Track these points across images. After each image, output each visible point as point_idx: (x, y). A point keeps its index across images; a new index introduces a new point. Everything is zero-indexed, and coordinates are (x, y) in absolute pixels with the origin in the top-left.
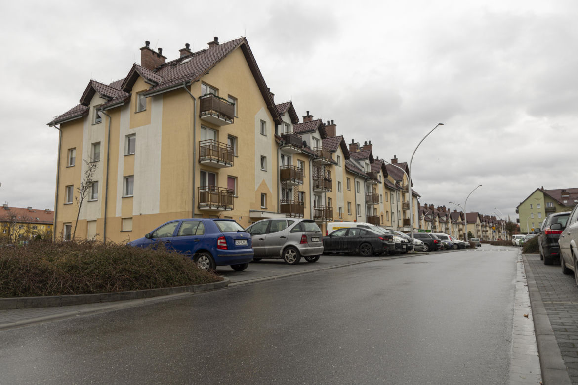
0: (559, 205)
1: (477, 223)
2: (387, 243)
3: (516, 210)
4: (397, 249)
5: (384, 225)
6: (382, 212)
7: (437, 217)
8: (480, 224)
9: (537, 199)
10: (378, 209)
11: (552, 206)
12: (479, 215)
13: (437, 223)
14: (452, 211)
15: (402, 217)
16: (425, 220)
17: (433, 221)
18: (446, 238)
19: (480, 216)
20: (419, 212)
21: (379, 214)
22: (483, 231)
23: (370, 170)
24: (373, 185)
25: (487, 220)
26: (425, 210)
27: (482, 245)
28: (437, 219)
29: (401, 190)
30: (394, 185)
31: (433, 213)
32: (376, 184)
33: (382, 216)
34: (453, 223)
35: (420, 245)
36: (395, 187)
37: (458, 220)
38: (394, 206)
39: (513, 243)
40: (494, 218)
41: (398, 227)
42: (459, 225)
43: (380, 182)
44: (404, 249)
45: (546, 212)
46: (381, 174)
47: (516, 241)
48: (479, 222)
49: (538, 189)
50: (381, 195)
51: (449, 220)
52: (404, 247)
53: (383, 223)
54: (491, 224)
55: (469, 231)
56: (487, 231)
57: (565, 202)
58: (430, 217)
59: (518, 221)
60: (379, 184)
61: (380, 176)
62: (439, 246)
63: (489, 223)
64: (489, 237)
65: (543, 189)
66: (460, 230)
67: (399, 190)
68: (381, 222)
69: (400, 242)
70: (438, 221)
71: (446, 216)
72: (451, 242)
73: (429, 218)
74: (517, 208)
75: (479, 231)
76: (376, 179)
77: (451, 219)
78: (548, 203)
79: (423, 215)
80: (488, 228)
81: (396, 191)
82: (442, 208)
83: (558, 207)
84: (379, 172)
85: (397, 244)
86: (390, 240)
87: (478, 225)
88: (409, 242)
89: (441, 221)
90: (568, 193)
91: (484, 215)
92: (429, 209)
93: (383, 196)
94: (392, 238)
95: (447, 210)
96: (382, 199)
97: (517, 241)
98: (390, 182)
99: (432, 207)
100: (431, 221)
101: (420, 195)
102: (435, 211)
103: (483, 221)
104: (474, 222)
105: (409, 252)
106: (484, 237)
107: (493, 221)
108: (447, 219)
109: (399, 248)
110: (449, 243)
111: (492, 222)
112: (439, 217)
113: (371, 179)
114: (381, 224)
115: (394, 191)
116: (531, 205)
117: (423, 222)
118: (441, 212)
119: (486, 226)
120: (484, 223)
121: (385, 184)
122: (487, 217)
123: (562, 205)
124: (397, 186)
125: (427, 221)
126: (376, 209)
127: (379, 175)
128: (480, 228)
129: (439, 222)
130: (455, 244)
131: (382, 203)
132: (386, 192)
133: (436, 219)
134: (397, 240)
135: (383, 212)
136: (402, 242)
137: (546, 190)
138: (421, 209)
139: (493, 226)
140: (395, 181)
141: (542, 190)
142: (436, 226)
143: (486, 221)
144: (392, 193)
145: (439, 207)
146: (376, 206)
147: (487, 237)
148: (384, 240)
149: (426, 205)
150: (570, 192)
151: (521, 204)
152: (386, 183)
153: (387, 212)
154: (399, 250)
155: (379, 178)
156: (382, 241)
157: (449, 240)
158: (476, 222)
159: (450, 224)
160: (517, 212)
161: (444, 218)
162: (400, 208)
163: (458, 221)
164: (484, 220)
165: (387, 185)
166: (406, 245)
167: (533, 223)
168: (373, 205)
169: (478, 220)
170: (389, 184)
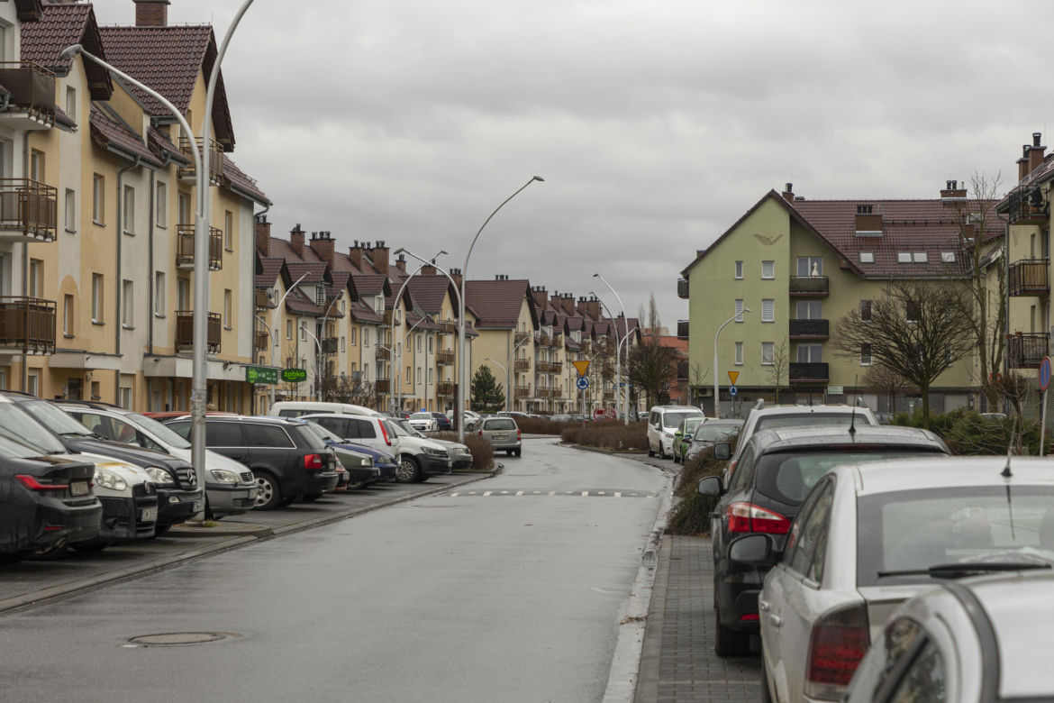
0: (843, 269)
1: (520, 329)
2: (59, 503)
3: (680, 283)
4: (111, 527)
5: (74, 345)
6: (69, 281)
7: (346, 297)
8: (533, 335)
9: (765, 240)
10: (46, 266)
11: (815, 273)
12: (529, 291)
13: (343, 328)
14: (413, 269)
15: (169, 303)
16: (288, 309)
17: (324, 316)
18: (365, 430)
19: (533, 296)
20: (258, 269)
21: (51, 292)
22: (540, 369)
23: (17, 58)
24: (27, 134)
25: (562, 314)
26: (292, 259)
27: (529, 444)
28: (344, 305)
29: (175, 167)
30: (138, 138)
31: (328, 277)
32: (45, 134)
33: (69, 297)
34: (418, 330)
35: (235, 487)
36: (143, 150)
37: (438, 311)
38: (135, 250)
39: (652, 441)
40: (591, 307)
41: (149, 354)
42: (440, 339)
43: (69, 125)
44: (149, 523)
45: (793, 299)
46: (76, 78)
47: (663, 436)
48: (529, 327)
49: (772, 195)
50: (69, 192)
51: (400, 314)
52: (150, 514)
53: (70, 337)
54: (576, 337)
55: (484, 368)
56: (556, 369)
57: (867, 257)
58: (311, 292)
59: (684, 329)
60: (60, 134)
61: (70, 90)
62: (327, 480)
63: (567, 334)
64: (565, 395)
65: (789, 194)
66: (445, 359)
67: (167, 169)
68: (61, 332)
69: (129, 494)
70: (347, 314)
71: (388, 291)
72: (389, 453)
73: (307, 300)
74: (686, 273)
75: (523, 366)
76: (48, 110)
77: (409, 307)
78: (803, 260)
79: (279, 285)
80: (561, 355)
81: (147, 172)
82: (368, 250)
83: (838, 282)
84: (63, 71)
85: (112, 505)
86: (79, 488)
87: (521, 339)
88: (177, 485)
89: (359, 316)
90: (878, 222)
91: (551, 294)
92: (310, 258)
93: (78, 196)
94: (88, 479)
95: (392, 260)
96: (74, 213)
97: (666, 435)
98: (120, 123)
99: (324, 243)
100: (316, 316)
101: (268, 196)
102: (340, 267)
103: (544, 322)
104: (505, 324)
105: (175, 528)
106: (542, 393)
107: (588, 319)
108: (389, 309)
109: (123, 520)
110: (376, 458)
111: (583, 329)
112: (354, 297)
113: (22, 105)
114: (60, 343)
115: (138, 172)
116: (739, 264)
117: (276, 318)
118: (367, 271)
119: (555, 344)
120: (549, 331)
121: (94, 132)
122: (564, 302)
123: (854, 273)
124: (153, 146)
125: (298, 314)
126: (37, 263)
127: (62, 84)
128: (529, 351)
129: (353, 319)
130: (406, 456)
131: (71, 232)
132: (98, 177)
133: (340, 308)
134: (114, 481)
135: (77, 279)
136: (139, 489)
137: (801, 200)
138: (274, 252)
139: (583, 346)
140: (146, 122)
141: (784, 200)
142: (335, 340)
143: (555, 324)
144: (127, 180)
145: (355, 249)
146: (36, 250)
147: (557, 393)
148: (42, 491)
149: (297, 232)
150: (887, 217)
151: (702, 255)
152: (101, 127)
153: (97, 277)
154: (122, 532)
155: (61, 102)
156: (32, 495)
157: (378, 443)
158: (514, 323)
159: (399, 333)
160: (683, 291)
161: (378, 304)
162: (165, 262)
163: (436, 318)
164: (549, 319)
165: (105, 139)
166: (162, 500)
167: (739, 344)
168: (25, 242)
169: (525, 316)
170: (114, 136)
